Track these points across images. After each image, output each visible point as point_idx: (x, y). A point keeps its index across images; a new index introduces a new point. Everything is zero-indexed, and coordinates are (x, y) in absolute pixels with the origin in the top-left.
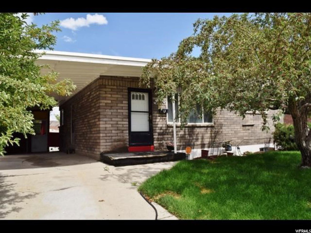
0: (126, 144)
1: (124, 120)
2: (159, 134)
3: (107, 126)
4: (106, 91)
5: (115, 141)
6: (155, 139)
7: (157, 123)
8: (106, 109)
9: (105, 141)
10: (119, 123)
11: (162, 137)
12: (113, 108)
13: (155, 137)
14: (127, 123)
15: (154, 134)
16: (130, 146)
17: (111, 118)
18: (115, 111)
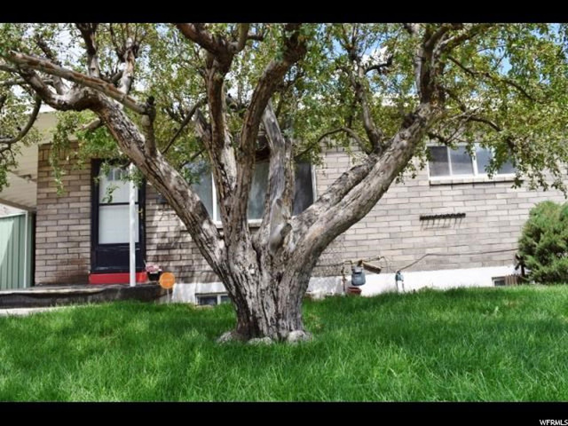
0: (84, 269)
1: (83, 221)
2: (159, 248)
3: (48, 235)
4: (48, 172)
5: (63, 263)
6: (149, 259)
7: (154, 224)
8: (47, 204)
9: (43, 263)
10: (72, 228)
11: (166, 253)
12: (61, 201)
13: (148, 253)
14: (88, 227)
15: (147, 248)
16: (94, 271)
17: (57, 220)
18: (65, 206)
